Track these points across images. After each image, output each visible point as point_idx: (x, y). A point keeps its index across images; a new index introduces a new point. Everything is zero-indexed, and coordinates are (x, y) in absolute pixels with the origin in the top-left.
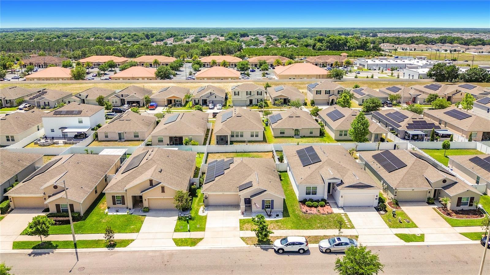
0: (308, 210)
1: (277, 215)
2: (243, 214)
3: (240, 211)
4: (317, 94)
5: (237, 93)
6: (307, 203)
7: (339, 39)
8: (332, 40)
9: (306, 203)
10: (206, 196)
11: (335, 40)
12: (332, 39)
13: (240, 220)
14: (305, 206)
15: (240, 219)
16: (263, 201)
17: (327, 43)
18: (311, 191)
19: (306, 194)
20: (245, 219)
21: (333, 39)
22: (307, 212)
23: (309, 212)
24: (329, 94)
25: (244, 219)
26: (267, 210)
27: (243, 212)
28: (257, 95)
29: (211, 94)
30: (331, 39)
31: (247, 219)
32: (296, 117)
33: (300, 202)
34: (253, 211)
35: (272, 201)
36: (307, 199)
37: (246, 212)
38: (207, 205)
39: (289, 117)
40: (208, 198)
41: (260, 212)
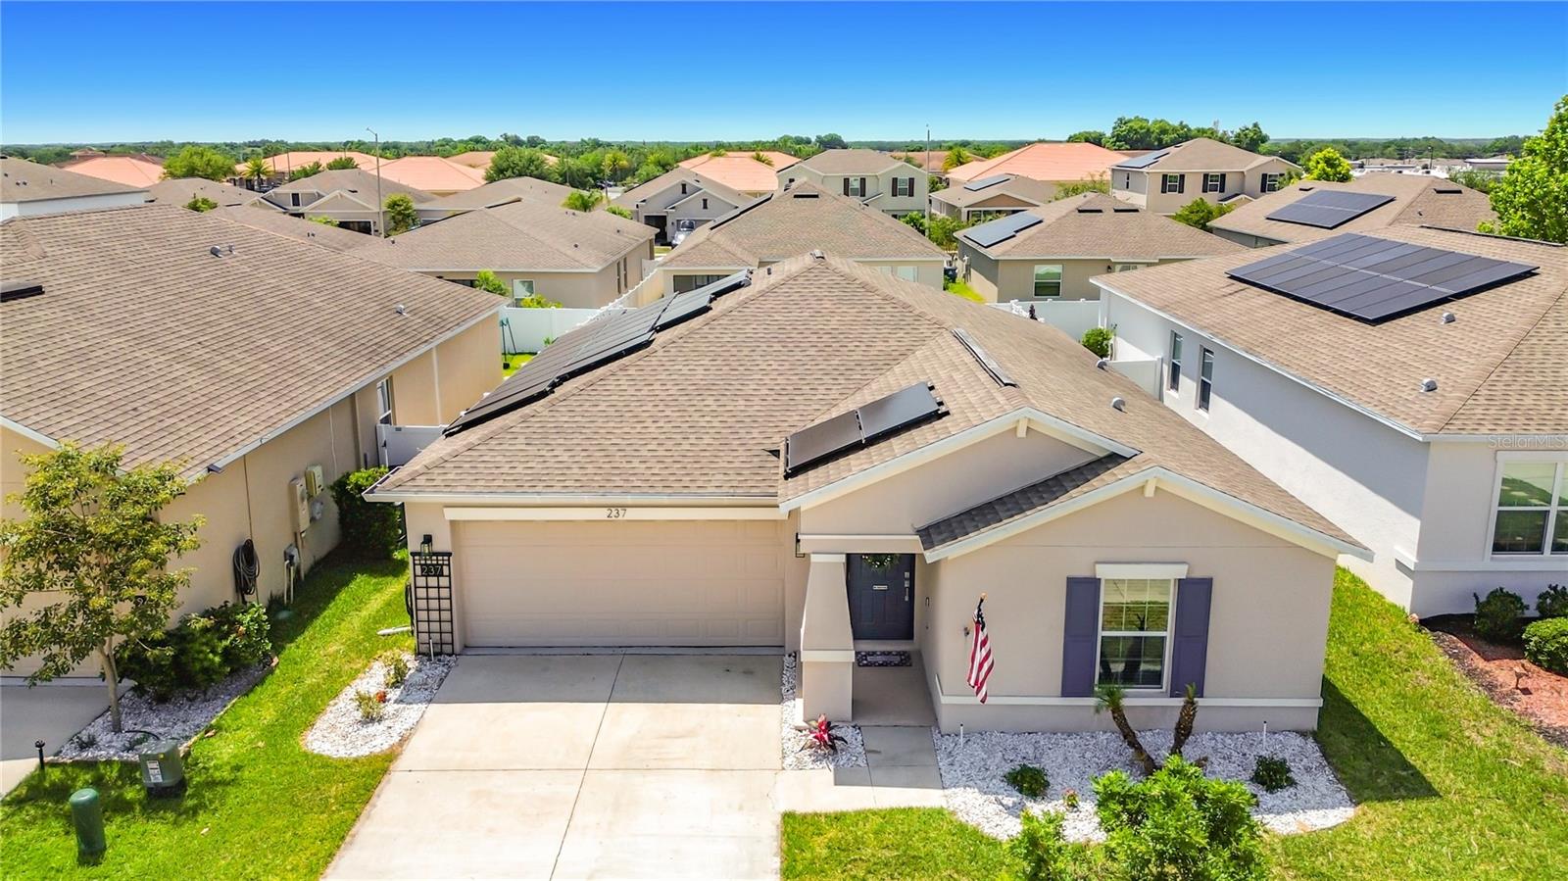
1: (1280, 775)
2: (827, 741)
3: (795, 711)
4: (1164, 191)
6: (1541, 631)
7: (1160, 127)
8: (1137, 133)
9: (1533, 636)
10: (428, 540)
11: (1148, 130)
12: (1136, 127)
13: (796, 828)
15: (788, 816)
16: (1082, 592)
17: (1121, 141)
19: (1498, 547)
20: (863, 815)
21: (1141, 128)
24: (1222, 190)
25: (838, 818)
26: (1135, 699)
27: (828, 726)
28: (894, 195)
29: (684, 192)
30: (1131, 127)
31: (888, 815)
32: (1116, 211)
33: (1430, 625)
34: (946, 720)
35: (1196, 594)
36: (1517, 599)
37: (860, 723)
38: (447, 637)
39: (1080, 211)
40: (449, 565)
41: (1036, 733)
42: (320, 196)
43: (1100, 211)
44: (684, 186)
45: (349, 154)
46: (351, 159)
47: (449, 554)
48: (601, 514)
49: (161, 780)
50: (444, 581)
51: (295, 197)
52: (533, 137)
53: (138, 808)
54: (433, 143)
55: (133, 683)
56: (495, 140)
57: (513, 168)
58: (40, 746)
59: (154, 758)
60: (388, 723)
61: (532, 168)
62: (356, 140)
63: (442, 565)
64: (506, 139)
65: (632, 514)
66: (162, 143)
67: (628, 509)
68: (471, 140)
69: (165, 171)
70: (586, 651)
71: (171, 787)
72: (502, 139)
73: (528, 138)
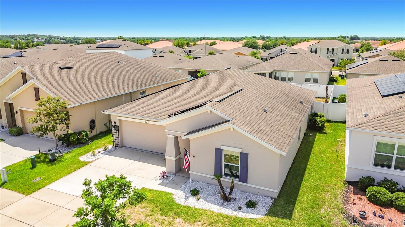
0: (369, 214)
1: (251, 205)
2: (164, 177)
5: (314, 50)
6: (370, 189)
9: (367, 190)
10: (115, 123)
14: (365, 198)
16: (219, 152)
18: (395, 156)
19: (376, 164)
22: (365, 218)
23: (371, 220)
28: (342, 53)
33: (350, 183)
34: (191, 177)
36: (373, 180)
37: (176, 174)
38: (118, 143)
39: (380, 60)
40: (118, 128)
41: (209, 184)
42: (195, 51)
43: (387, 60)
44: (281, 50)
45: (215, 41)
46: (215, 42)
47: (118, 126)
48: (144, 122)
49: (51, 158)
50: (118, 132)
51: (190, 51)
52: (268, 36)
53: (46, 162)
54: (243, 37)
55: (62, 142)
56: (258, 37)
57: (249, 44)
58: (39, 149)
59: (50, 154)
60: (95, 157)
61: (254, 44)
62: (225, 37)
63: (117, 128)
64: (261, 37)
65: (150, 122)
66: (183, 37)
67: (149, 121)
68: (252, 37)
69: (173, 44)
70: (142, 151)
71: (52, 160)
72: (260, 37)
73: (267, 36)
